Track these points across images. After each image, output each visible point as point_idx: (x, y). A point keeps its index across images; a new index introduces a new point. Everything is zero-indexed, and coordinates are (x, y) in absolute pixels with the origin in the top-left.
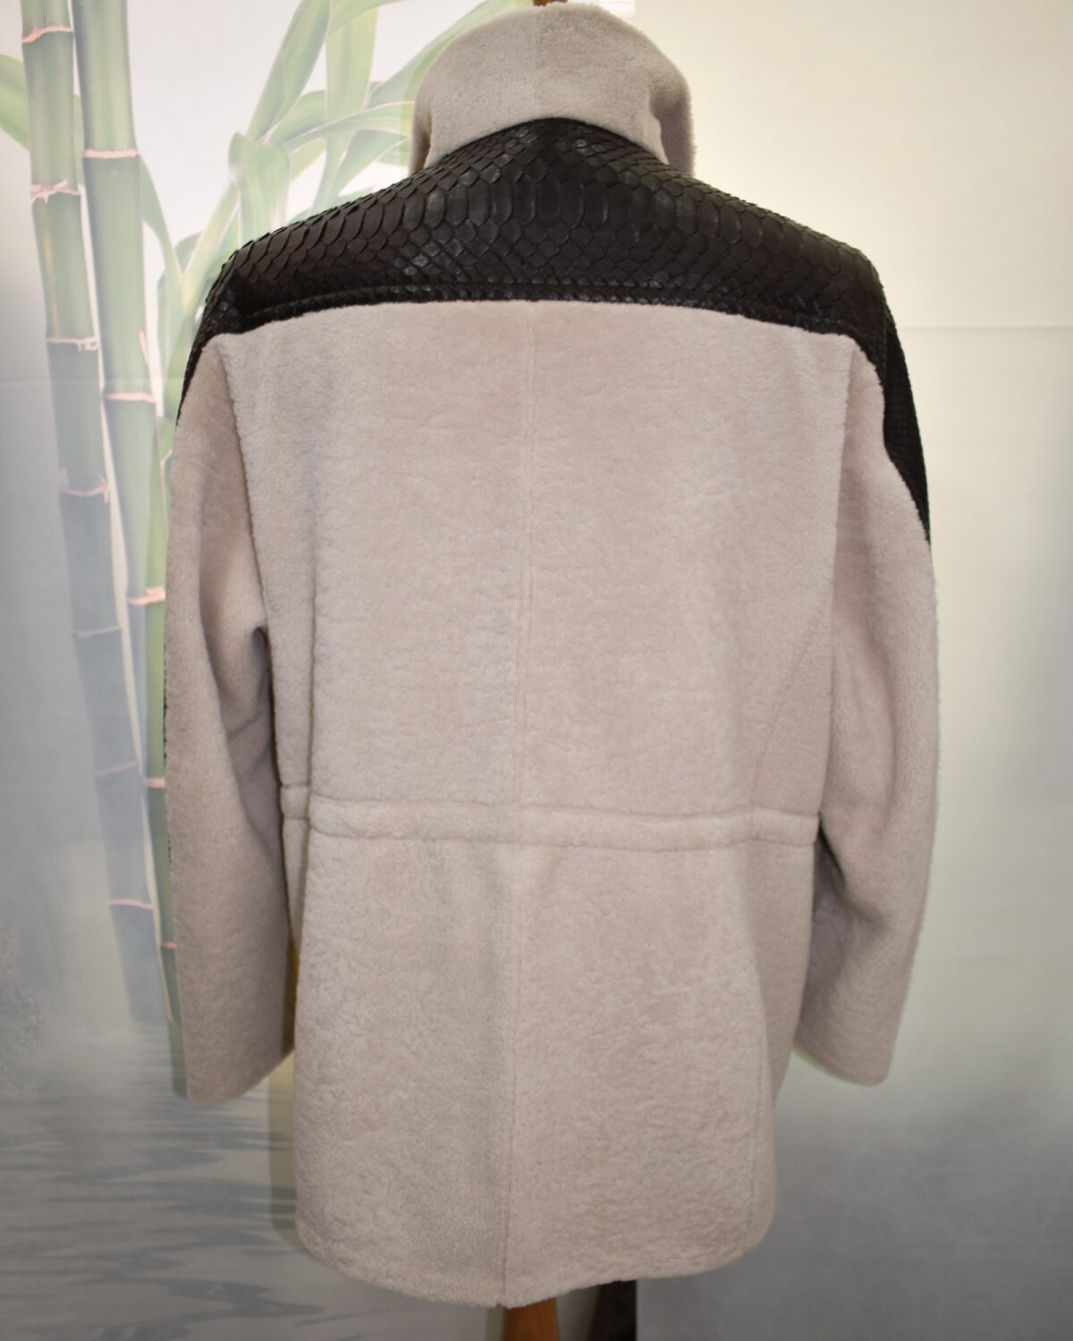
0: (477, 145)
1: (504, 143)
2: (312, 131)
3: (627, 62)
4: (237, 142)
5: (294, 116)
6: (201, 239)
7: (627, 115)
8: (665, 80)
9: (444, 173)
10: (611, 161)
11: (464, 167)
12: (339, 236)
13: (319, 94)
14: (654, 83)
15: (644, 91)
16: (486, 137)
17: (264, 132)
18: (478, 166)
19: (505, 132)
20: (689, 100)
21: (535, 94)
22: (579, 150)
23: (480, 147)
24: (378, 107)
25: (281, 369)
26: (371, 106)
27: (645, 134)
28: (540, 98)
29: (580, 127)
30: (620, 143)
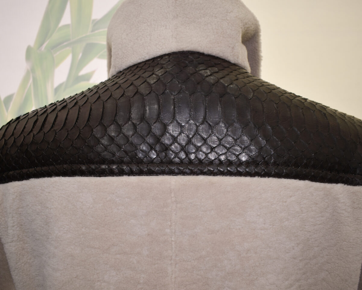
0: (137, 67)
1: (154, 67)
2: (65, 44)
3: (228, 14)
4: (29, 50)
5: (55, 37)
6: (14, 97)
7: (230, 47)
8: (249, 23)
9: (117, 86)
10: (221, 78)
11: (129, 82)
12: (52, 127)
13: (67, 26)
14: (244, 25)
15: (239, 31)
16: (143, 62)
17: (41, 45)
18: (137, 83)
19: (154, 59)
20: (260, 32)
21: (172, 35)
22: (201, 72)
23: (139, 69)
24: (96, 32)
25: (20, 210)
26: (93, 31)
27: (240, 58)
28: (176, 38)
29: (201, 57)
30: (226, 65)
